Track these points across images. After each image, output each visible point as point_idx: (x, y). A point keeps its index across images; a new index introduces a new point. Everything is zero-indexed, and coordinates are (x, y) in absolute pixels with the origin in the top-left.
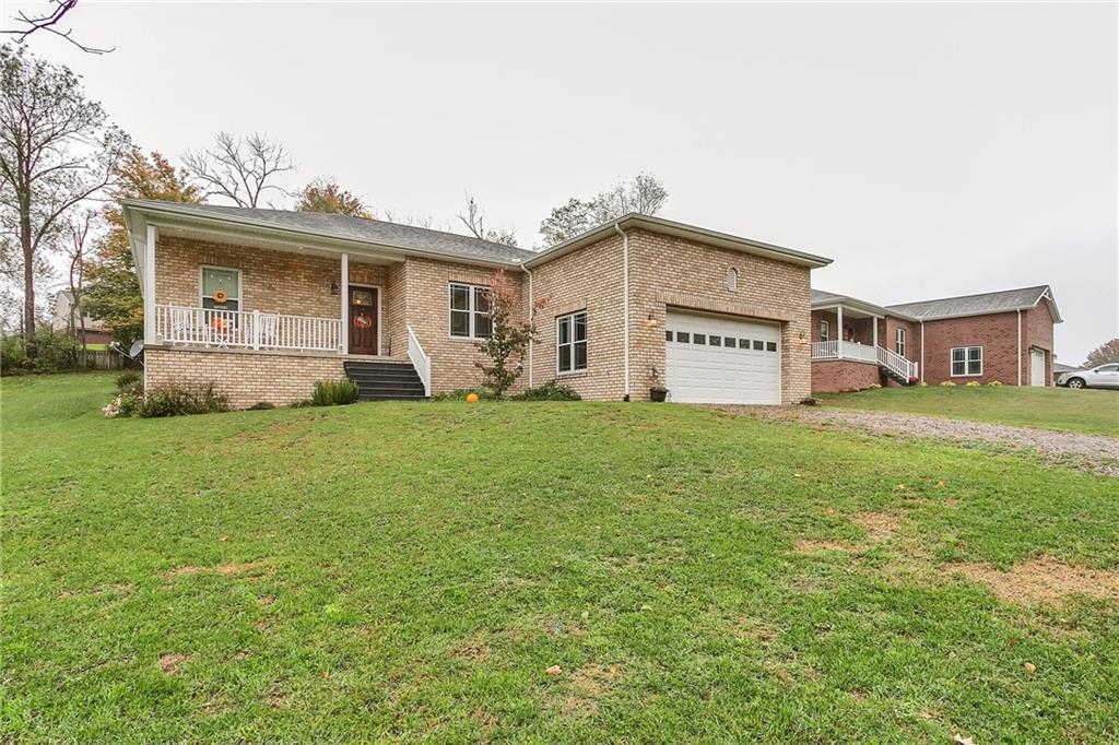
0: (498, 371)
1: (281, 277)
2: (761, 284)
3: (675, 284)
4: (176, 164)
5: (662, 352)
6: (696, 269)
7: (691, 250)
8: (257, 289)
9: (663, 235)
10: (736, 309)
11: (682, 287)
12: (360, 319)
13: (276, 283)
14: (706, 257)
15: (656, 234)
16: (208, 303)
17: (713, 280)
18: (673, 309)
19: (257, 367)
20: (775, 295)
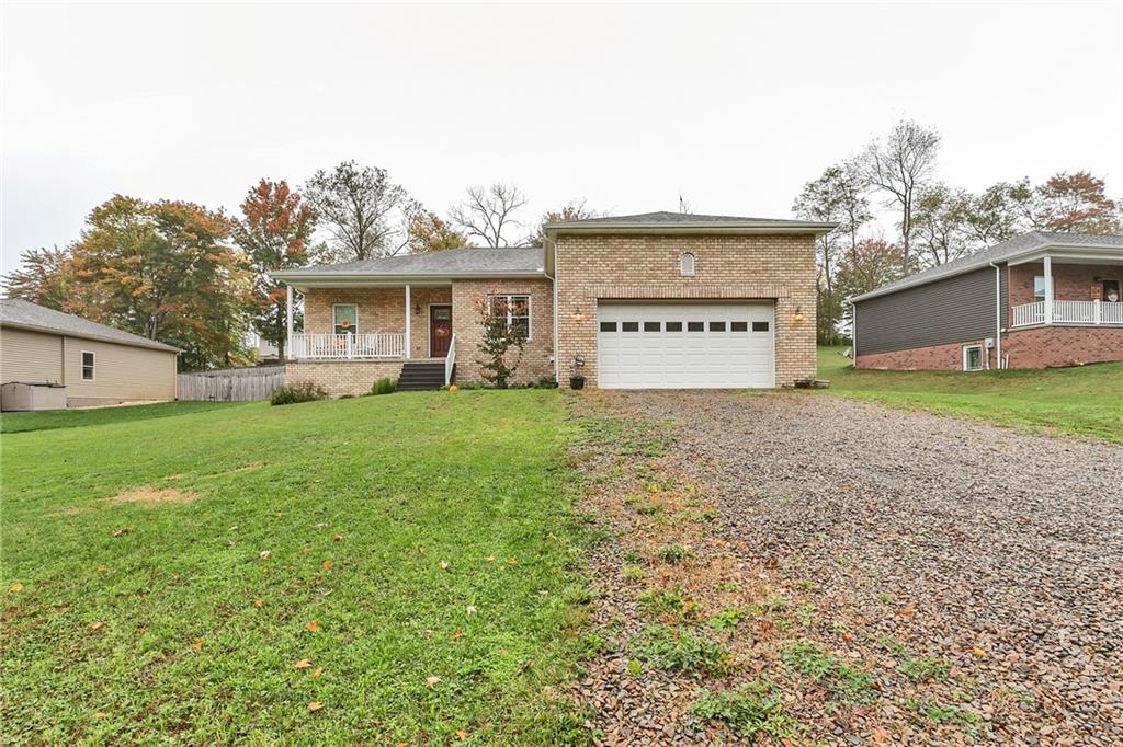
0: (497, 365)
1: (382, 306)
2: (730, 263)
3: (609, 279)
4: (443, 217)
5: (593, 344)
6: (635, 260)
7: (629, 244)
8: (367, 316)
9: (593, 236)
10: (691, 292)
11: (618, 281)
12: (439, 330)
13: (379, 311)
14: (651, 248)
15: (584, 236)
16: (339, 329)
17: (660, 269)
18: (604, 302)
19: (348, 371)
20: (754, 272)
